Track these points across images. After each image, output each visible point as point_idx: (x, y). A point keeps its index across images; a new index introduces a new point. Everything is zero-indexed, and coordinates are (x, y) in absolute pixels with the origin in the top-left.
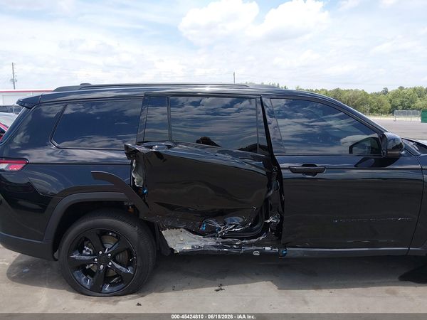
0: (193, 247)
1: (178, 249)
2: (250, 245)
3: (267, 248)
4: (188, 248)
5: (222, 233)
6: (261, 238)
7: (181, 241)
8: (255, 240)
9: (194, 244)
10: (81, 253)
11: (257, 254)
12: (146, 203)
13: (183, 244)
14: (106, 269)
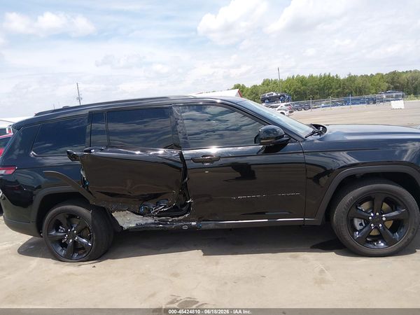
0: (137, 225)
1: (125, 226)
2: (180, 221)
3: (194, 223)
4: (133, 225)
5: (154, 213)
6: (187, 215)
7: (127, 220)
8: (182, 217)
9: (138, 222)
10: (57, 231)
11: (185, 228)
12: (90, 192)
13: (130, 223)
14: (75, 242)
